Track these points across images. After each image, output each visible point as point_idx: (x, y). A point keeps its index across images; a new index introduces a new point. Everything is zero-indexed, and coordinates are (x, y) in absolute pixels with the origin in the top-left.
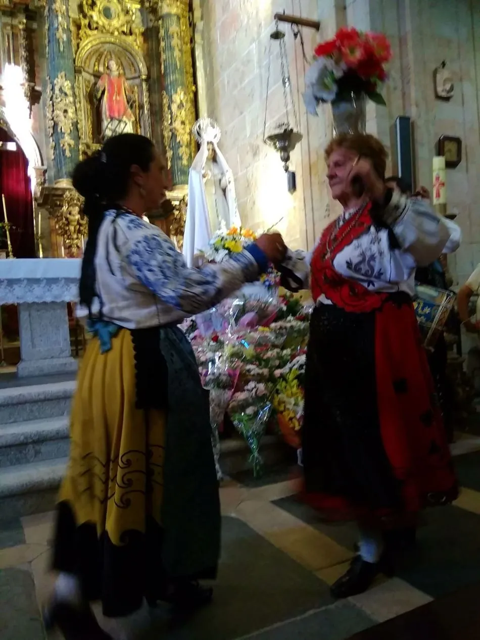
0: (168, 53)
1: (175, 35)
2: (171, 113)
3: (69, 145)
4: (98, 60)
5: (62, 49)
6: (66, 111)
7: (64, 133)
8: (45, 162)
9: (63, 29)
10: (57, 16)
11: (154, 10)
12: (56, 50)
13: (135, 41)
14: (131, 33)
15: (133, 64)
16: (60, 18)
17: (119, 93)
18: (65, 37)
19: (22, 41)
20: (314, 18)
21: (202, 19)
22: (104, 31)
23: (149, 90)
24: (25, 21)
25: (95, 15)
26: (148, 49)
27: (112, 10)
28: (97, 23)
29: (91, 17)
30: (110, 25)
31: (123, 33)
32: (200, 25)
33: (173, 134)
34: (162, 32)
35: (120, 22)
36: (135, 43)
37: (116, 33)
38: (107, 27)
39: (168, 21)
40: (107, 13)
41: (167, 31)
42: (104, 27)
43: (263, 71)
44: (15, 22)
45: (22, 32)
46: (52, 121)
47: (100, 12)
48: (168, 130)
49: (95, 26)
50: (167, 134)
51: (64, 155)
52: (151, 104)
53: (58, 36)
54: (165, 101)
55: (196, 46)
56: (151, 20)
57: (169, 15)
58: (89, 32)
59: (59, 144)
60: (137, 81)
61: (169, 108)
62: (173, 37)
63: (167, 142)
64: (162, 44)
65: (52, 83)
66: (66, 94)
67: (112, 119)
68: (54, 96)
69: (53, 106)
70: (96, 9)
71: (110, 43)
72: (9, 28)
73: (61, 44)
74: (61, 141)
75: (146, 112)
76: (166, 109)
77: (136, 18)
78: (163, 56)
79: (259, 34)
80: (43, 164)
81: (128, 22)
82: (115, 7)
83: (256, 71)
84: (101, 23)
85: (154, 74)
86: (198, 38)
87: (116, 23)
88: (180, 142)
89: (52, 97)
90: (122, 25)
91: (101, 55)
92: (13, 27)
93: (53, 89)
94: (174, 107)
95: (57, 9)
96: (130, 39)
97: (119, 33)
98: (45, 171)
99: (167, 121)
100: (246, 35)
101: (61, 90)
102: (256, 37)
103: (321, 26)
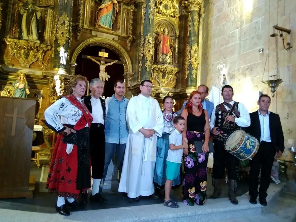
0: (192, 28)
1: (196, 20)
2: (191, 54)
3: (149, 66)
4: (158, 27)
5: (150, 23)
6: (149, 51)
7: (147, 60)
8: (134, 71)
9: (152, 14)
10: (150, 8)
11: (186, 8)
12: (148, 23)
13: (176, 20)
14: (174, 17)
15: (173, 30)
16: (151, 9)
17: (167, 43)
18: (152, 17)
19: (132, 17)
20: (287, 28)
21: (204, 12)
22: (164, 15)
23: (179, 43)
24: (134, 8)
25: (161, 7)
26: (180, 24)
27: (168, 6)
28: (161, 11)
29: (159, 8)
30: (166, 12)
31: (172, 16)
32: (203, 15)
33: (190, 63)
34: (190, 18)
35: (171, 12)
36: (175, 21)
37: (169, 16)
38: (165, 13)
39: (194, 14)
40: (166, 7)
41: (193, 18)
42: (164, 13)
43: (242, 43)
44: (129, 8)
45: (132, 13)
46: (142, 55)
47: (163, 7)
48: (188, 62)
49: (160, 12)
50: (187, 63)
51: (146, 70)
52: (179, 49)
53: (150, 17)
54: (188, 48)
55: (200, 24)
56: (184, 12)
57: (194, 11)
58: (158, 15)
59: (144, 65)
60: (174, 38)
61: (190, 52)
62: (195, 21)
63: (186, 67)
64: (190, 23)
65: (144, 37)
66: (150, 43)
67: (163, 54)
68: (145, 44)
69: (144, 48)
70: (162, 5)
71: (165, 20)
72: (126, 10)
73: (151, 20)
74: (146, 64)
75: (176, 52)
76: (188, 52)
77: (177, 10)
78: (189, 29)
79: (241, 26)
80: (132, 72)
81: (174, 12)
82: (170, 4)
83: (238, 42)
84: (163, 11)
85: (182, 35)
86: (201, 20)
87: (169, 12)
88: (193, 68)
89: (144, 43)
90: (171, 13)
91: (160, 25)
92: (128, 10)
93: (145, 40)
94: (192, 52)
95: (151, 5)
96: (173, 19)
97: (170, 17)
98: (133, 75)
99: (188, 58)
100: (232, 25)
101: (148, 41)
102: (239, 26)
103: (292, 32)
